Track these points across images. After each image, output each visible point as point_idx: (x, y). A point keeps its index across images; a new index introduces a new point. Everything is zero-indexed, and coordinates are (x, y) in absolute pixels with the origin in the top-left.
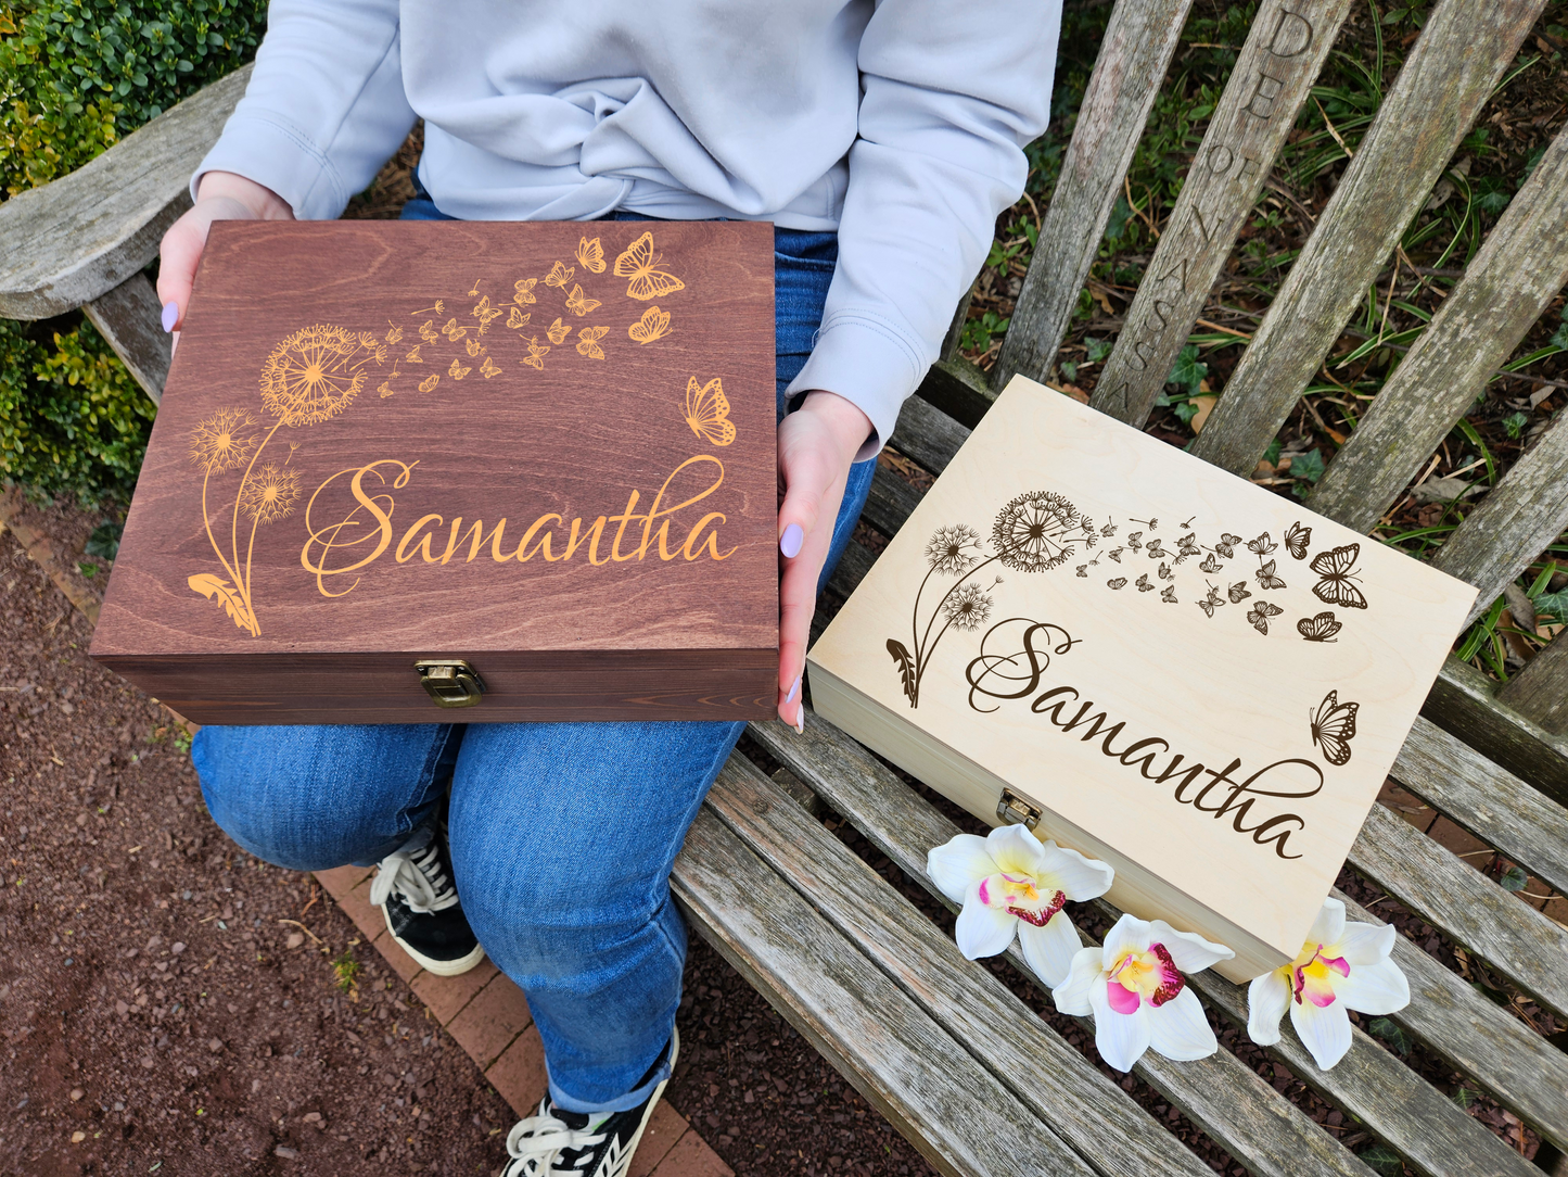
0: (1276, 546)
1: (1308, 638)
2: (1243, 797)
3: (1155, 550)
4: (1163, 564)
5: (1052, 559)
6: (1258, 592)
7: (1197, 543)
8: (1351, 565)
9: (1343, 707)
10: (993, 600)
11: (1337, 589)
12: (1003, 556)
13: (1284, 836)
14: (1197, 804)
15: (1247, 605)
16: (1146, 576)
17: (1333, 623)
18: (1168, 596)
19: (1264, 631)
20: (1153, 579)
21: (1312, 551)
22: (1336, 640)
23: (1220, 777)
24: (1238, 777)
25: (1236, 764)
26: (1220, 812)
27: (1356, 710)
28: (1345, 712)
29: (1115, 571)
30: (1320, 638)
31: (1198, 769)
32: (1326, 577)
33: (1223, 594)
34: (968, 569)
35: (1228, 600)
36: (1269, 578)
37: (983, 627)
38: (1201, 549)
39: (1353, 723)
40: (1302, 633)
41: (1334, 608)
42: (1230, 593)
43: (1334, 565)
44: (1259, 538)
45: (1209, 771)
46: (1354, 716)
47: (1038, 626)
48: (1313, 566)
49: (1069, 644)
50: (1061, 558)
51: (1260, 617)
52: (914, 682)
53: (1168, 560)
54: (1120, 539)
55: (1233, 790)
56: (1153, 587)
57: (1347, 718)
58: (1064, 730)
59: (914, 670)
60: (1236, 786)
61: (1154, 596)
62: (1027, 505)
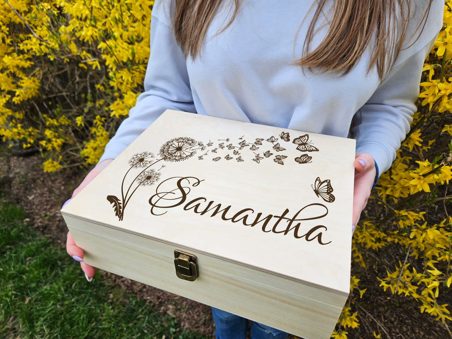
0: (277, 139)
1: (300, 163)
2: (295, 224)
3: (230, 147)
4: (235, 151)
5: (187, 156)
6: (275, 153)
7: (247, 143)
8: (307, 140)
9: (324, 182)
10: (161, 173)
11: (305, 147)
12: (165, 158)
13: (320, 235)
14: (274, 230)
15: (273, 157)
16: (229, 155)
17: (308, 157)
18: (239, 159)
19: (283, 164)
20: (232, 155)
21: (292, 138)
22: (312, 162)
23: (281, 218)
24: (290, 216)
25: (287, 211)
26: (286, 232)
27: (330, 182)
28: (326, 184)
29: (215, 155)
30: (305, 162)
31: (270, 217)
32: (300, 145)
33: (262, 155)
34: (148, 165)
35: (265, 157)
36: (278, 148)
37: (157, 184)
38: (249, 144)
39: (331, 186)
40: (298, 162)
41: (307, 153)
42: (265, 155)
43: (301, 141)
44: (271, 138)
45: (275, 217)
46: (330, 184)
47: (183, 178)
48: (294, 142)
49: (199, 182)
50: (191, 154)
51: (279, 160)
52: (121, 210)
53: (236, 149)
54: (216, 145)
55: (289, 222)
56: (232, 158)
57: (327, 185)
58: (201, 215)
59: (122, 205)
60: (290, 220)
61: (234, 161)
62: (174, 142)
